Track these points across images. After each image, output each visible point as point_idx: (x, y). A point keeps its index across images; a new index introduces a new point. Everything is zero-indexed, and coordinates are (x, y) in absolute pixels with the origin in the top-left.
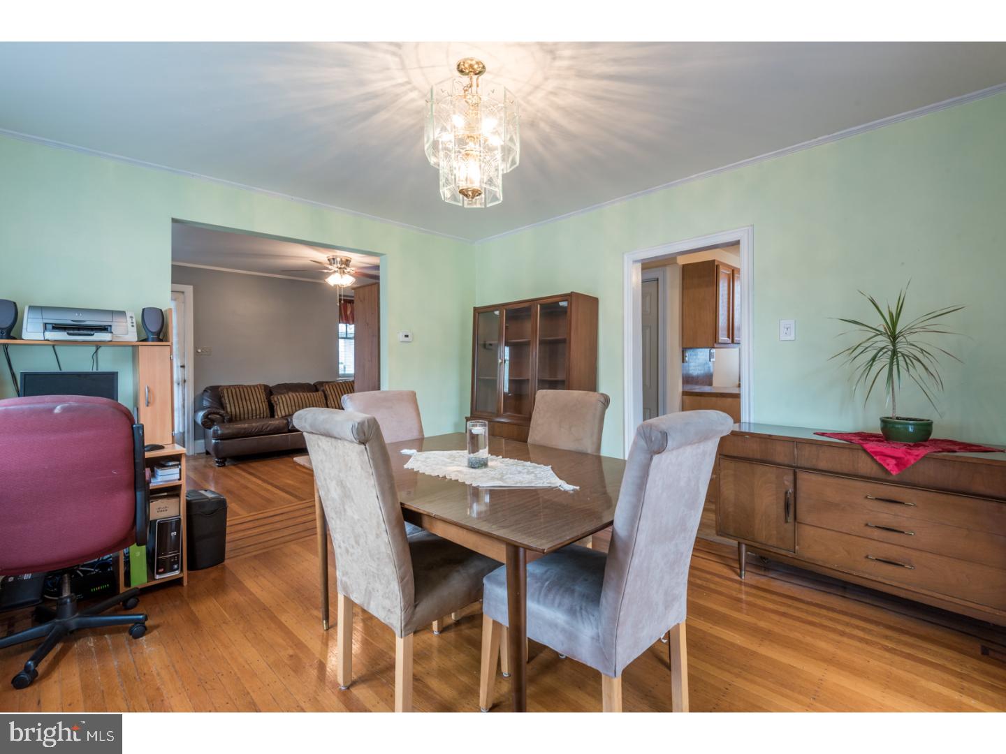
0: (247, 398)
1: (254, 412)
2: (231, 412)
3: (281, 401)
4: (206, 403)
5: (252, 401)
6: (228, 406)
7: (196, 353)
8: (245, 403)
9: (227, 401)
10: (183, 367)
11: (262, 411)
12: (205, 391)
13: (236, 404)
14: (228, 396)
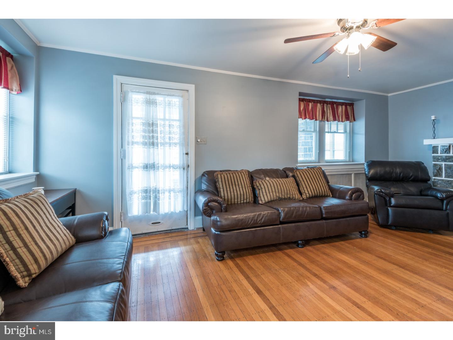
0: (237, 183)
1: (242, 197)
2: (224, 197)
3: (262, 187)
4: (204, 187)
5: (240, 186)
6: (222, 190)
7: (197, 142)
8: (234, 188)
9: (221, 186)
10: (187, 154)
11: (248, 197)
12: (203, 175)
13: (228, 189)
14: (222, 181)
